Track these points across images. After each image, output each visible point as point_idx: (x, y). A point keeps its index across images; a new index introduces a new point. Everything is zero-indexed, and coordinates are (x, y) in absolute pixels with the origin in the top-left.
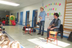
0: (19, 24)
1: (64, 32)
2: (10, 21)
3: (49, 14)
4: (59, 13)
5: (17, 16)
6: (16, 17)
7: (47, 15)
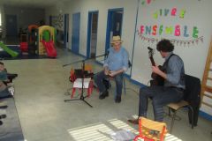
0: (69, 50)
1: (205, 99)
2: (40, 44)
3: (158, 30)
4: (195, 28)
5: (63, 23)
6: (62, 29)
7: (152, 31)
